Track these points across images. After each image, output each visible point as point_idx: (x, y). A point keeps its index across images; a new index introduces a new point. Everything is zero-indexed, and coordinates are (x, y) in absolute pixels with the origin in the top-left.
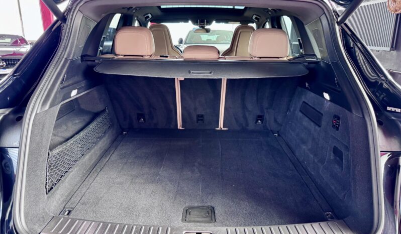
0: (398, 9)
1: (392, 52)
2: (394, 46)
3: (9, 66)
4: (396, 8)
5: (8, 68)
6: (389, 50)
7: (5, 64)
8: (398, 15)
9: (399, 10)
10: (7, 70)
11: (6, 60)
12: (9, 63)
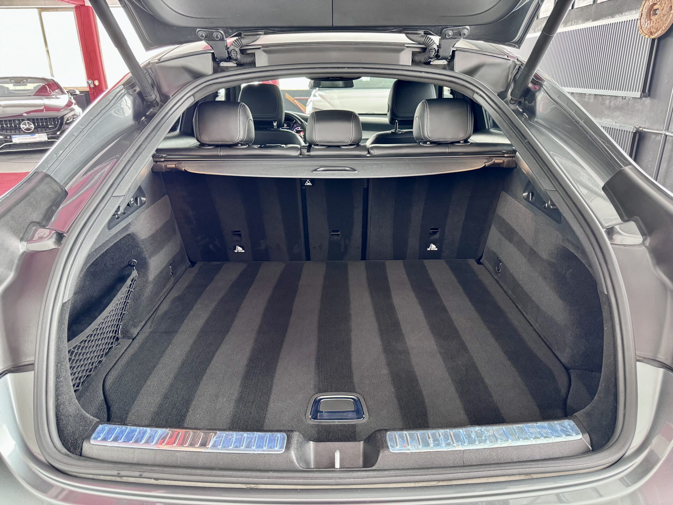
0: (655, 30)
1: (644, 99)
2: (647, 91)
3: (39, 129)
4: (652, 30)
5: (38, 132)
6: (639, 97)
7: (32, 126)
8: (653, 40)
9: (655, 33)
10: (37, 135)
11: (33, 119)
12: (38, 125)
